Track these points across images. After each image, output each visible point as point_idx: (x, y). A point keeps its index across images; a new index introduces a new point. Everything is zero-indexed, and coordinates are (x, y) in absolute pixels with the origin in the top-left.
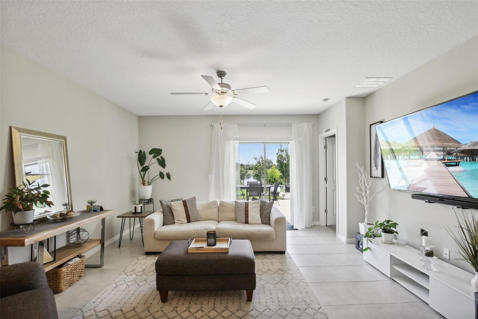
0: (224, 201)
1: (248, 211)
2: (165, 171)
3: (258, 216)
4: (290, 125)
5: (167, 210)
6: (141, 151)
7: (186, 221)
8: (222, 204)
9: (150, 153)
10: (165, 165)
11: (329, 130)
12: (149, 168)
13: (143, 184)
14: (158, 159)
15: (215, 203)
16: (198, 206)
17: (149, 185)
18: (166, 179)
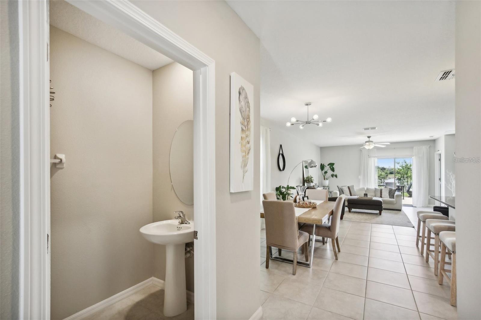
0: (369, 187)
1: (382, 192)
2: (335, 173)
3: (388, 195)
4: (412, 148)
6: (321, 164)
7: (349, 194)
8: (367, 189)
9: (328, 165)
10: (334, 171)
11: (439, 151)
12: (327, 172)
13: (324, 179)
14: (331, 168)
15: (364, 188)
16: (355, 189)
17: (327, 180)
18: (334, 177)
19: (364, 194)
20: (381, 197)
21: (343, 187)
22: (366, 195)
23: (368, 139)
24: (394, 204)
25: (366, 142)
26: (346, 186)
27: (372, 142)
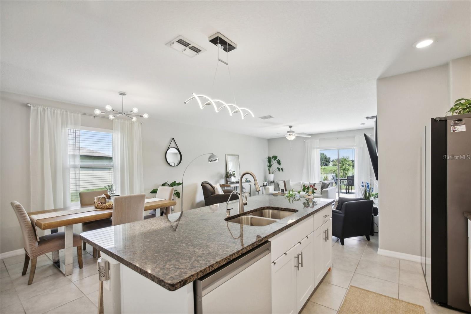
3: (320, 190)
6: (269, 157)
9: (272, 158)
10: (280, 163)
12: (273, 165)
13: (270, 173)
14: (277, 161)
15: (300, 183)
16: (291, 184)
18: (281, 171)
23: (289, 129)
25: (288, 132)
26: (282, 180)
27: (293, 132)
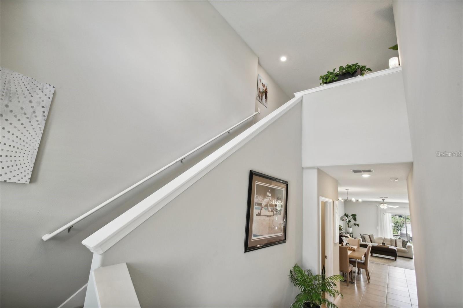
0: (385, 237)
1: (396, 242)
2: (357, 222)
3: (401, 245)
5: (363, 238)
6: (345, 213)
7: (370, 242)
8: (385, 239)
9: (351, 215)
10: (356, 220)
12: (351, 221)
13: (348, 227)
14: (353, 218)
15: (381, 238)
16: (374, 238)
17: (350, 227)
18: (357, 226)
19: (382, 243)
20: (396, 246)
21: (365, 235)
22: (383, 244)
24: (407, 253)
26: (367, 234)
